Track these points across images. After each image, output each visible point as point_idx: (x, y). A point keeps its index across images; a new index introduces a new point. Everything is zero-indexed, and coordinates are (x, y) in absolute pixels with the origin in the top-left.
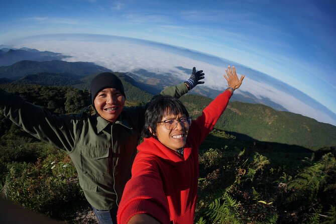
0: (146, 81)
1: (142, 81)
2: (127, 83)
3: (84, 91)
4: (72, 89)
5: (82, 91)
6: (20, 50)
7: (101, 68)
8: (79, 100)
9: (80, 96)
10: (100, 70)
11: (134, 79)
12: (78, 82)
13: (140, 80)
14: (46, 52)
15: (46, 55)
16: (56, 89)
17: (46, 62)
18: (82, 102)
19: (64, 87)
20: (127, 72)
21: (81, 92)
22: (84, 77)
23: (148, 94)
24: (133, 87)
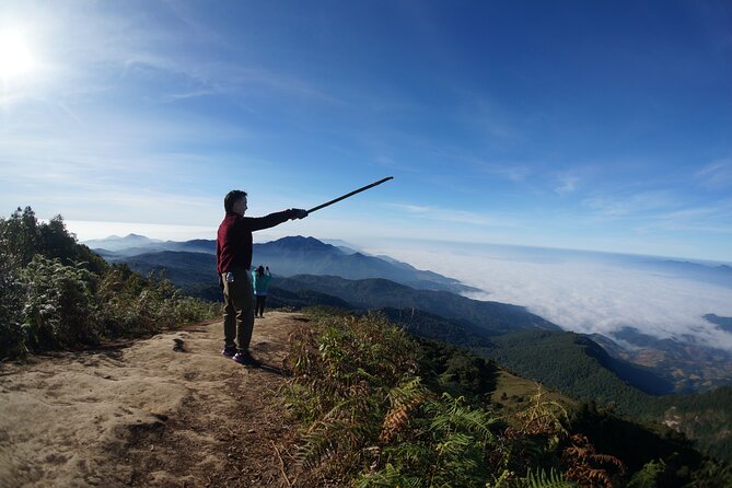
0: (633, 355)
1: (626, 357)
2: (590, 358)
3: (487, 362)
4: (464, 354)
5: (484, 361)
6: (375, 258)
7: (539, 319)
8: (470, 377)
9: (476, 369)
10: (536, 325)
11: (607, 350)
12: (485, 344)
13: (621, 354)
14: (429, 273)
15: (428, 278)
16: (434, 345)
17: (427, 291)
18: (476, 381)
19: (449, 346)
20: (595, 334)
21: (480, 363)
22: (499, 335)
23: (632, 388)
24: (602, 369)
